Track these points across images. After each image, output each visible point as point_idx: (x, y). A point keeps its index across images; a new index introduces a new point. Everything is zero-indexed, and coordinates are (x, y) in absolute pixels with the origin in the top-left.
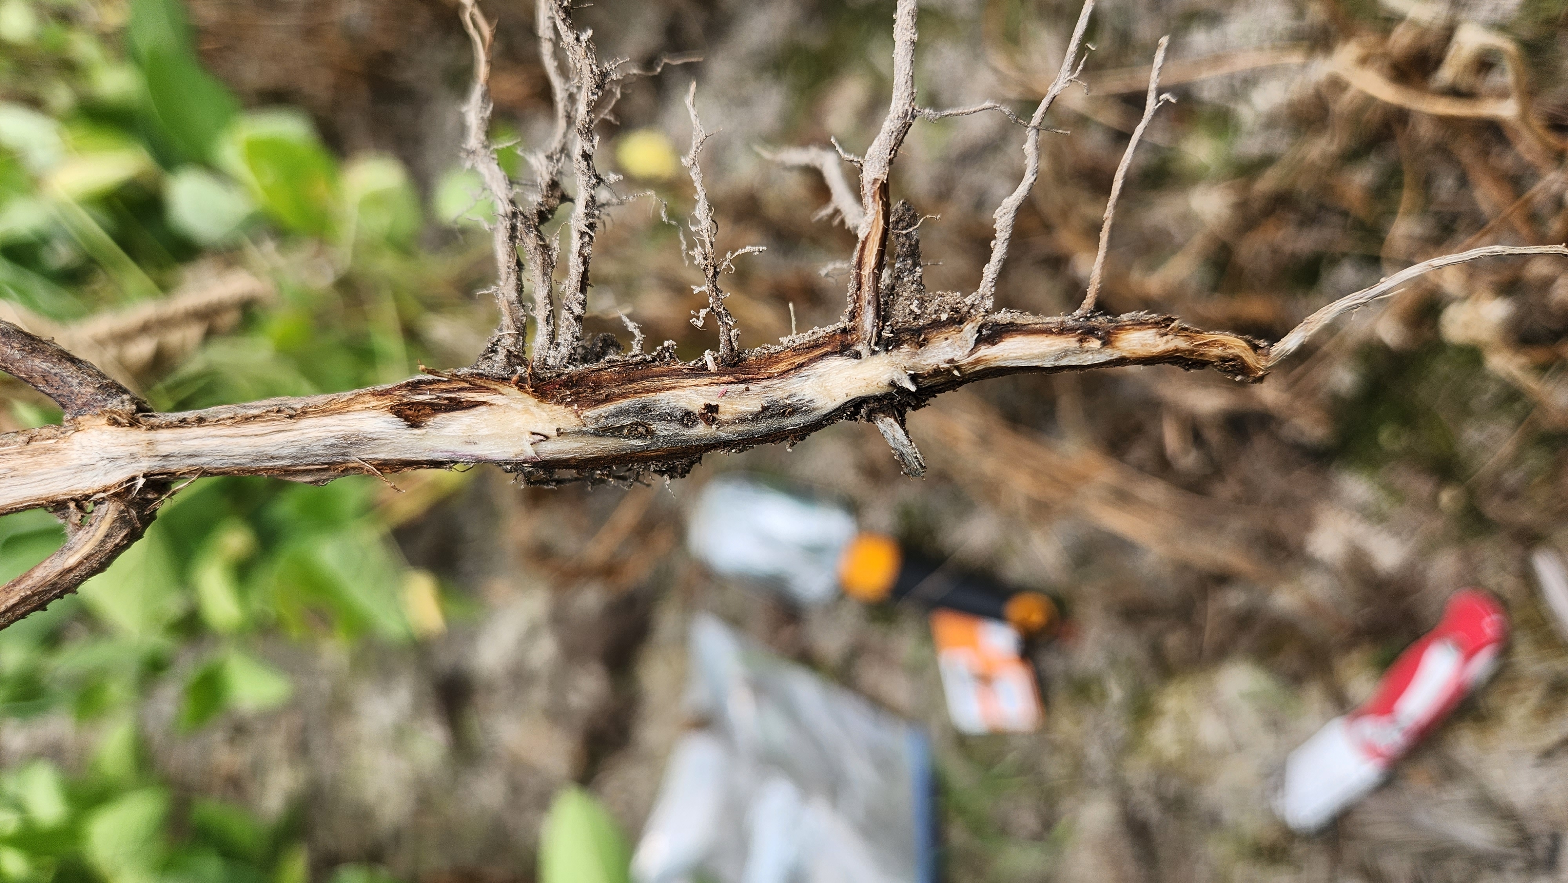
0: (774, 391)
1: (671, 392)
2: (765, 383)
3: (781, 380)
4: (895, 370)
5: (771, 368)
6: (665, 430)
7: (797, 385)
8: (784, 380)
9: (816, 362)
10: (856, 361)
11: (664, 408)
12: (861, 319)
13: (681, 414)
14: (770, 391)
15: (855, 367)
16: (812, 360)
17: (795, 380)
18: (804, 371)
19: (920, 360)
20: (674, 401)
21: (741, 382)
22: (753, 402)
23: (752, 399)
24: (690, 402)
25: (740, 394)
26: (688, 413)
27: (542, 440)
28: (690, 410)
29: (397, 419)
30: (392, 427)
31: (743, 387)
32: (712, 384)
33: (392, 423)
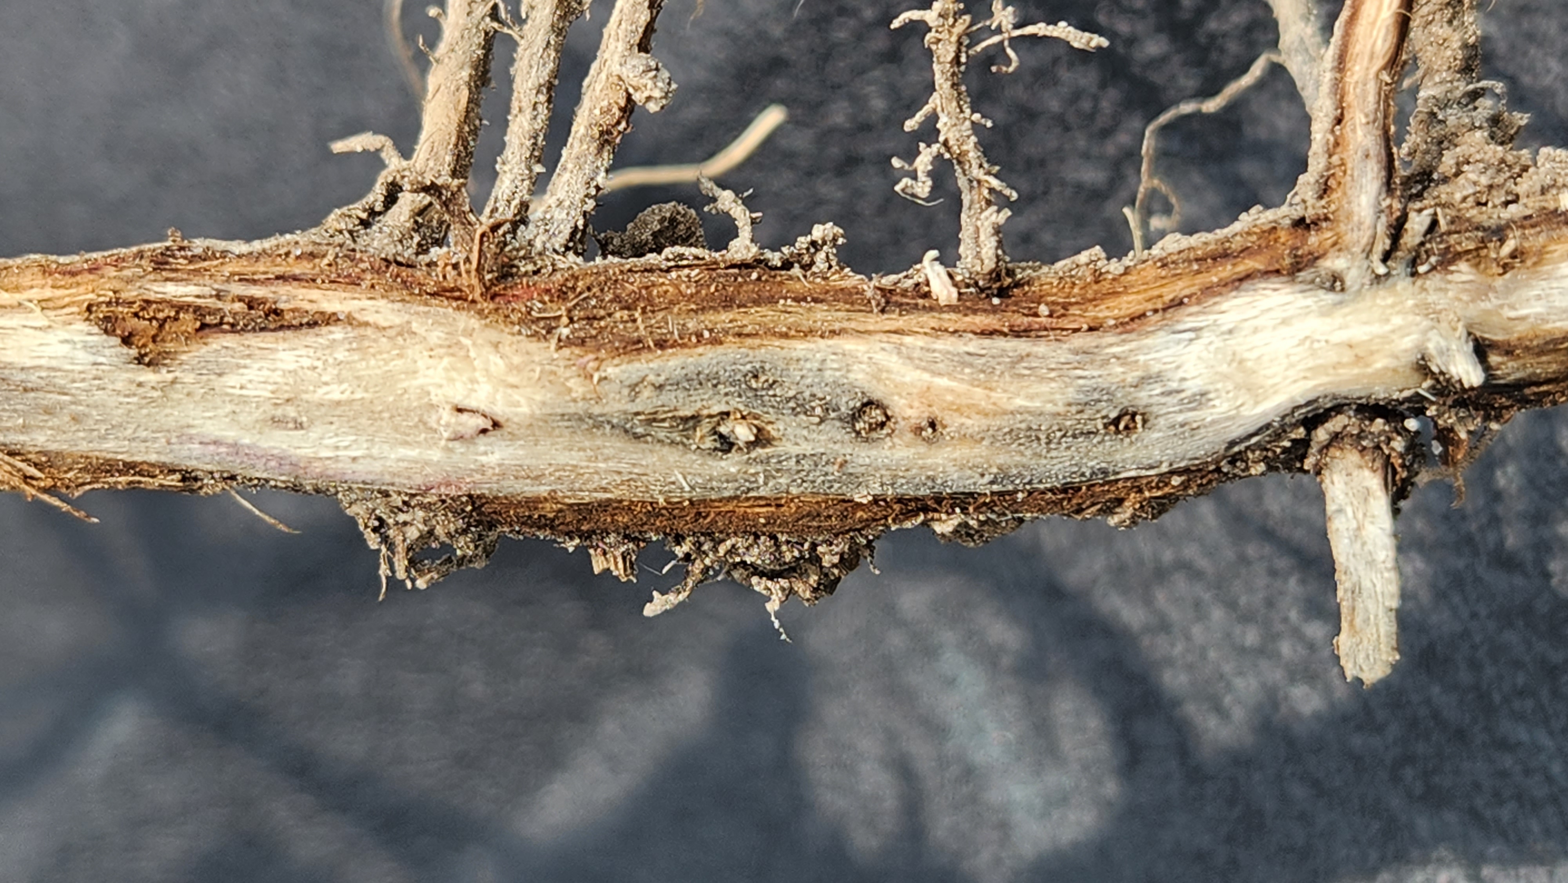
0: (1106, 362)
1: (830, 342)
2: (1079, 341)
3: (1124, 336)
4: (1433, 328)
5: (1096, 306)
6: (806, 439)
7: (1165, 353)
8: (1133, 336)
9: (1220, 294)
10: (1331, 297)
11: (809, 381)
12: (1345, 193)
13: (851, 404)
14: (1092, 362)
15: (1325, 313)
16: (1208, 291)
17: (1160, 338)
18: (1188, 319)
19: (1501, 306)
20: (835, 366)
21: (1017, 333)
22: (1044, 388)
23: (1042, 379)
24: (879, 373)
25: (1013, 364)
26: (870, 403)
27: (484, 431)
28: (877, 394)
29: (99, 339)
30: (83, 357)
31: (1022, 345)
32: (939, 331)
33: (86, 347)
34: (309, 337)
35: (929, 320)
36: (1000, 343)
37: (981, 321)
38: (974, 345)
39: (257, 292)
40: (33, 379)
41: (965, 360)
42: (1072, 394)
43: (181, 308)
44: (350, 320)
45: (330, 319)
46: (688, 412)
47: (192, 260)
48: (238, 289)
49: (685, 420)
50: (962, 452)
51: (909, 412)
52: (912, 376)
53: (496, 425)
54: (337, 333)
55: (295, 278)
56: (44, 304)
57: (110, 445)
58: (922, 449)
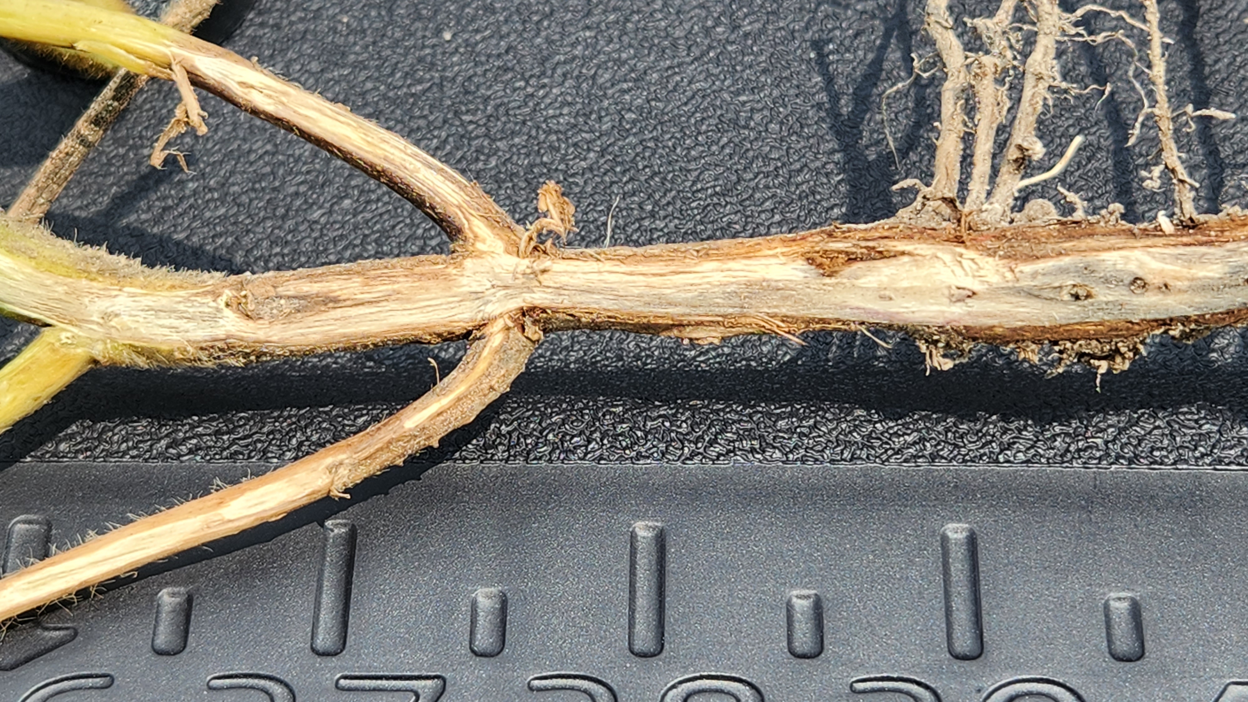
0: (1241, 255)
1: (1118, 253)
2: (1229, 246)
6: (1109, 294)
11: (1109, 270)
13: (1129, 279)
14: (1235, 255)
20: (1121, 262)
21: (1202, 244)
22: (1215, 267)
23: (1212, 264)
24: (1141, 265)
25: (1200, 258)
26: (1137, 279)
27: (969, 296)
28: (1140, 274)
29: (807, 267)
30: (802, 275)
31: (1203, 249)
32: (1166, 245)
33: (802, 270)
34: (893, 261)
35: (1163, 241)
36: (1193, 248)
37: (1185, 240)
38: (1182, 250)
39: (871, 244)
40: (781, 285)
41: (1177, 257)
42: (1227, 269)
43: (840, 252)
44: (910, 254)
45: (903, 253)
46: (1057, 284)
47: (844, 232)
48: (863, 244)
49: (1055, 288)
50: (1180, 297)
51: (1155, 281)
52: (1155, 265)
53: (974, 293)
54: (906, 259)
55: (886, 237)
56: (783, 254)
57: (813, 311)
58: (1161, 296)
